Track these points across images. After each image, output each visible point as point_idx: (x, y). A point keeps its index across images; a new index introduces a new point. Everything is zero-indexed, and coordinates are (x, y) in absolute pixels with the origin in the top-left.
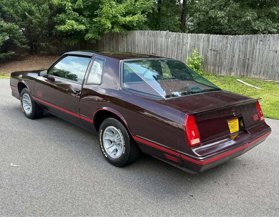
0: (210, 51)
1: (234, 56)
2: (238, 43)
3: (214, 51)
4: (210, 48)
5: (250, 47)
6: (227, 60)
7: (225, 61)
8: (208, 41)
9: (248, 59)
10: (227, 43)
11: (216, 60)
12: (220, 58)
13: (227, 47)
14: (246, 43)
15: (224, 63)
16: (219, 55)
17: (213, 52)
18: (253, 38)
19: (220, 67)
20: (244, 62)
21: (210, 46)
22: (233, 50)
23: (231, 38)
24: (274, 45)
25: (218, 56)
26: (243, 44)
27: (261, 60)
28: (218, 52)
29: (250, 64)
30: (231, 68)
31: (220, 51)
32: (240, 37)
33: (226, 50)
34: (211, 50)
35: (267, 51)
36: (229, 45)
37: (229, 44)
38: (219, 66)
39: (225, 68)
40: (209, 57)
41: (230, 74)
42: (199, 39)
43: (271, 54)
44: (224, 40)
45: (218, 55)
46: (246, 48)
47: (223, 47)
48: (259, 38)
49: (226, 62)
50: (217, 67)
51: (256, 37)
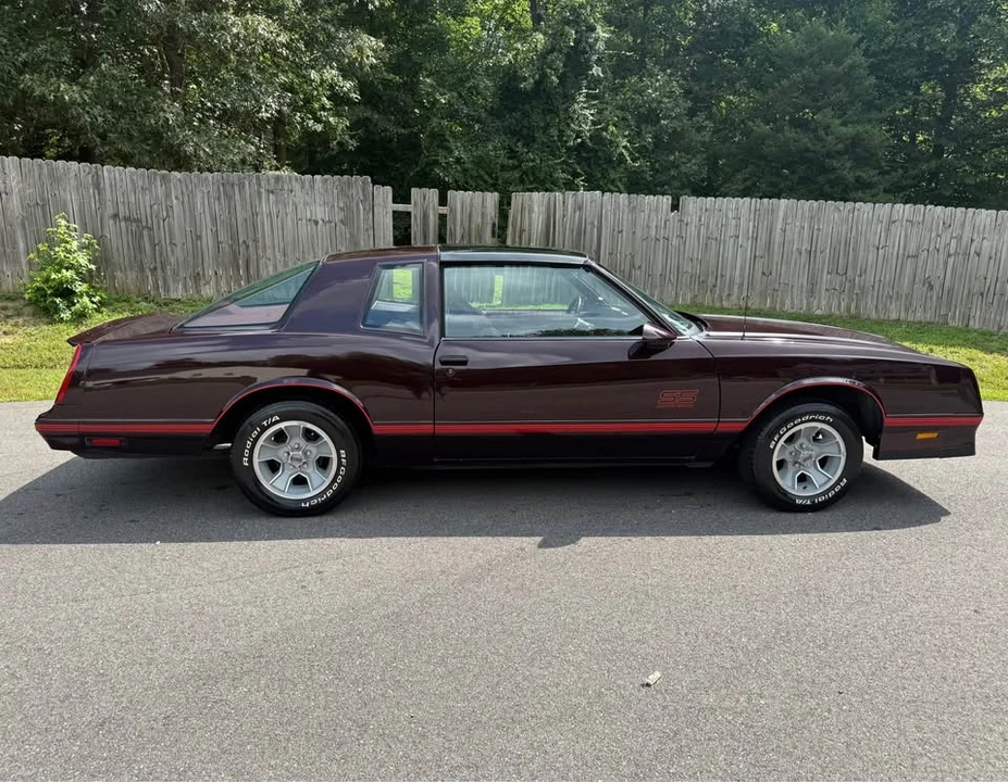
0: (111, 222)
1: (199, 238)
2: (206, 195)
3: (127, 219)
4: (110, 211)
5: (243, 208)
6: (178, 250)
7: (172, 252)
8: (97, 186)
9: (244, 242)
10: (168, 195)
11: (141, 249)
12: (154, 246)
13: (170, 208)
14: (230, 198)
15: (172, 260)
16: (149, 235)
17: (123, 224)
18: (247, 183)
19: (159, 271)
20: (235, 255)
21: (109, 204)
22: (193, 217)
23: (180, 180)
24: (306, 204)
25: (146, 239)
26: (219, 199)
27: (281, 245)
28: (144, 224)
29: (253, 258)
30: (198, 274)
31: (150, 222)
32: (207, 178)
33: (168, 216)
34: (116, 216)
35: (292, 220)
36: (175, 201)
37: (176, 198)
38: (155, 269)
39: (175, 273)
40: (114, 239)
41: (198, 292)
42: (56, 179)
43: (304, 230)
44: (156, 187)
45: (145, 232)
46: (232, 210)
47: (155, 207)
48: (263, 185)
49: (177, 256)
50: (149, 274)
51: (254, 181)
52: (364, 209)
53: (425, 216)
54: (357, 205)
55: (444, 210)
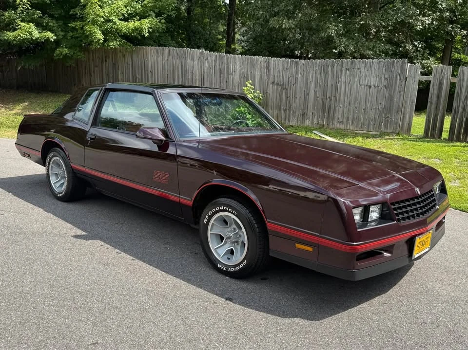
0: (271, 85)
1: (308, 94)
2: (314, 72)
3: (277, 84)
4: (271, 80)
5: (332, 78)
6: (297, 101)
7: (295, 101)
8: (268, 68)
9: (330, 97)
10: (297, 73)
11: (281, 99)
12: (287, 98)
13: (297, 79)
14: (326, 73)
15: (294, 105)
16: (286, 92)
17: (276, 87)
18: (336, 65)
19: (287, 110)
20: (324, 104)
21: (272, 77)
22: (307, 83)
23: (303, 64)
24: (366, 76)
25: (284, 93)
26: (320, 74)
27: (349, 100)
28: (284, 87)
29: (333, 106)
30: (305, 113)
31: (287, 86)
32: (316, 63)
33: (295, 83)
34: (273, 83)
35: (357, 86)
36: (299, 75)
37: (301, 74)
38: (286, 109)
39: (294, 112)
40: (271, 94)
41: (303, 123)
42: (253, 65)
43: (363, 91)
44: (292, 67)
45: (284, 91)
46: (326, 81)
47: (291, 78)
48: (344, 66)
49: (297, 103)
50: (283, 112)
51: (340, 64)
52: (400, 79)
53: (441, 84)
54: (396, 77)
55: (455, 80)
